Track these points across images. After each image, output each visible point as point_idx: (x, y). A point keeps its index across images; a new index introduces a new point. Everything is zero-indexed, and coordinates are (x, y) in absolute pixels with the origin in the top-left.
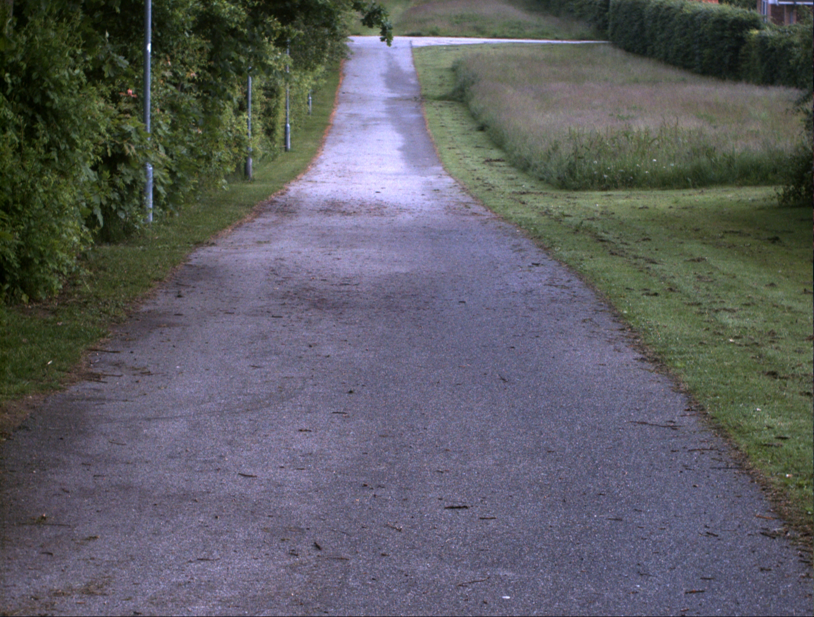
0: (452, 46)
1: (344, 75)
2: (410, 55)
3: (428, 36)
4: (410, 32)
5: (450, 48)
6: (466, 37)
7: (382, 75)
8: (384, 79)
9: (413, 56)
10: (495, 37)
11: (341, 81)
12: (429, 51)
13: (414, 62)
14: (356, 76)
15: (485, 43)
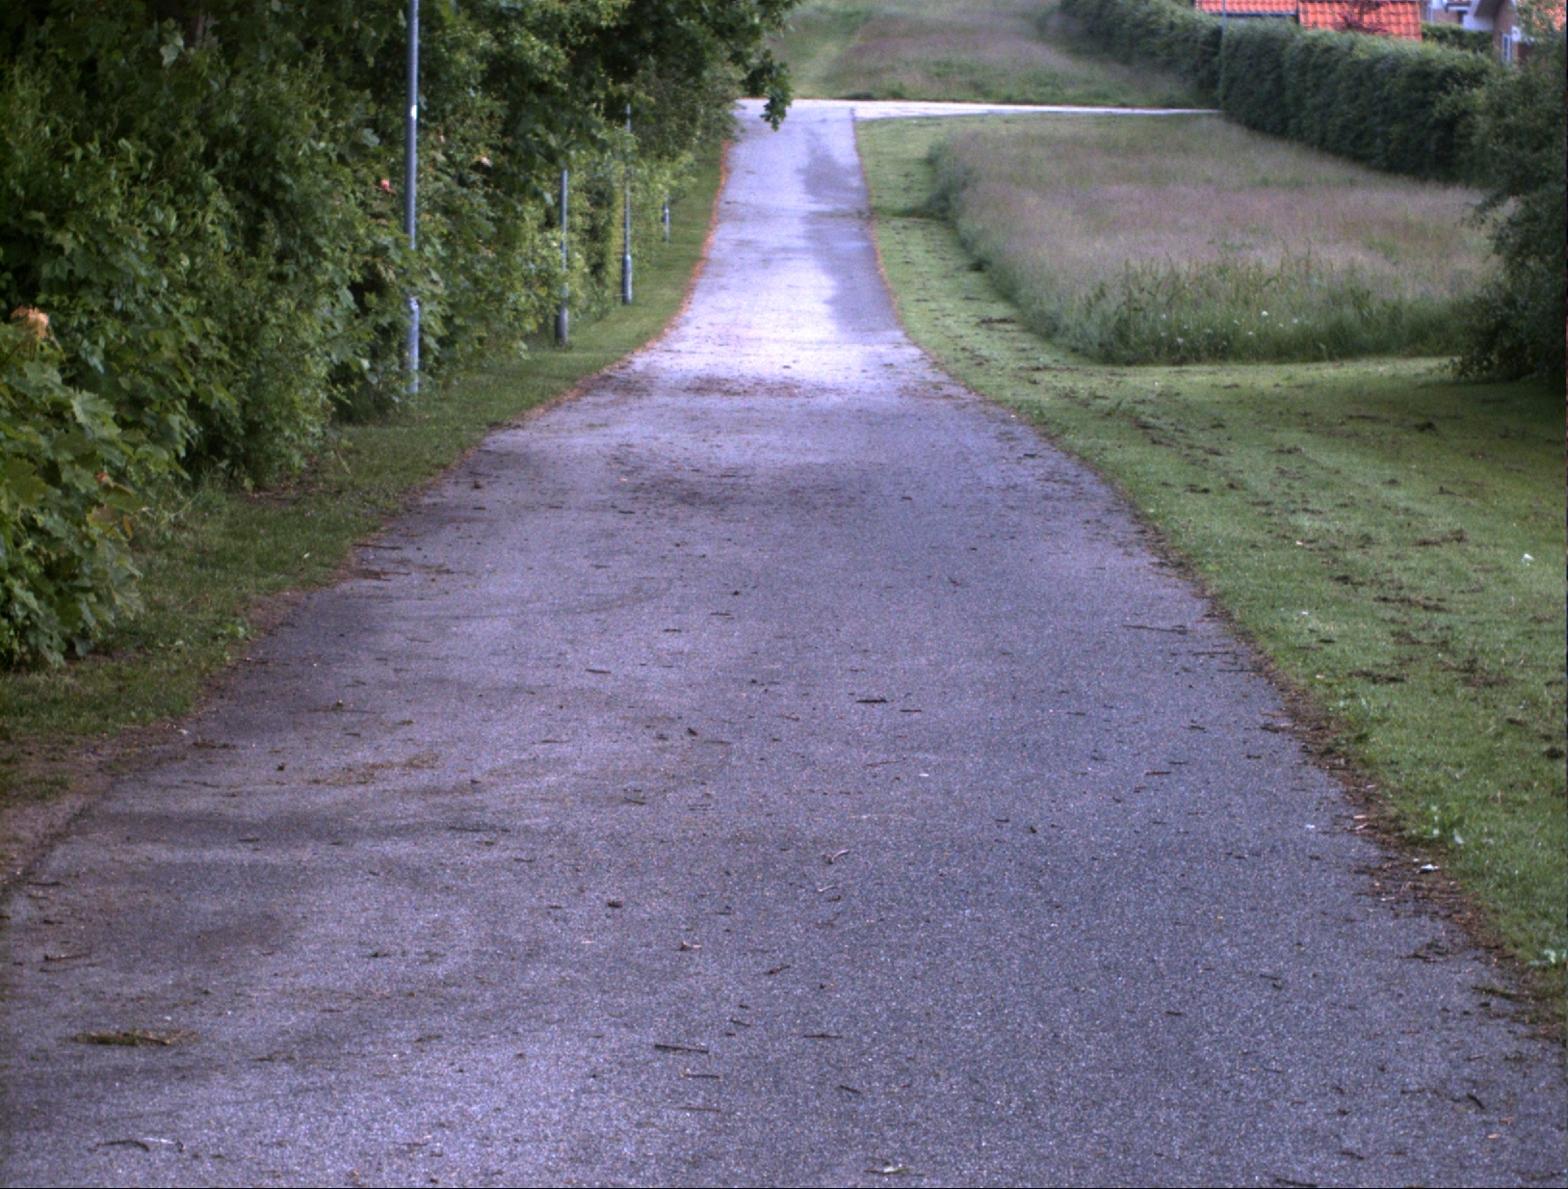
0: (928, 118)
1: (729, 171)
2: (851, 133)
3: (884, 99)
4: (853, 91)
5: (925, 122)
6: (954, 101)
7: (799, 171)
8: (802, 177)
9: (856, 136)
10: (1009, 101)
11: (723, 182)
12: (885, 128)
13: (858, 149)
14: (749, 172)
15: (990, 113)
